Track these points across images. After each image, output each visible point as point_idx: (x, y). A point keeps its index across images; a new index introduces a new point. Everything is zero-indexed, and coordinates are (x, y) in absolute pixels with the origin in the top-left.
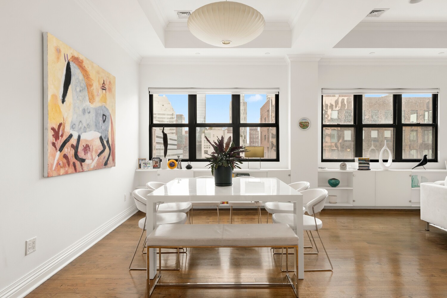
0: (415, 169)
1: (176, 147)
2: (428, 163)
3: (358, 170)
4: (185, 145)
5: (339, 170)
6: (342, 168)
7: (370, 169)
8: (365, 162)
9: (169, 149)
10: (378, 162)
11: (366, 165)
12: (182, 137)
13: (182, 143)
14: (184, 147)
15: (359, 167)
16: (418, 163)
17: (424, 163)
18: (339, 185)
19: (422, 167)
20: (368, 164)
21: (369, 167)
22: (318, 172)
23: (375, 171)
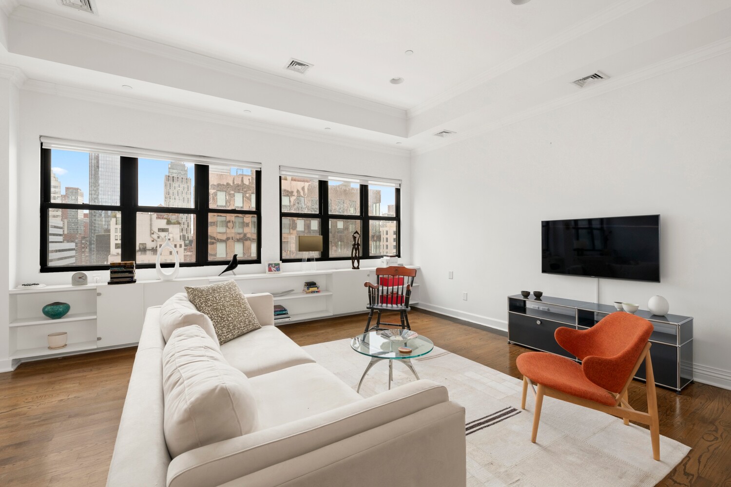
0: (222, 276)
1: (60, 239)
2: (239, 266)
3: (109, 283)
4: (83, 235)
5: (69, 286)
6: (78, 281)
7: (135, 282)
8: (125, 270)
9: (52, 242)
10: (155, 268)
11: (127, 275)
12: (78, 223)
13: (77, 232)
14: (82, 238)
15: (111, 278)
16: (226, 267)
17: (234, 265)
18: (69, 313)
19: (230, 272)
20: (132, 272)
21: (132, 277)
22: (10, 294)
23: (144, 284)
